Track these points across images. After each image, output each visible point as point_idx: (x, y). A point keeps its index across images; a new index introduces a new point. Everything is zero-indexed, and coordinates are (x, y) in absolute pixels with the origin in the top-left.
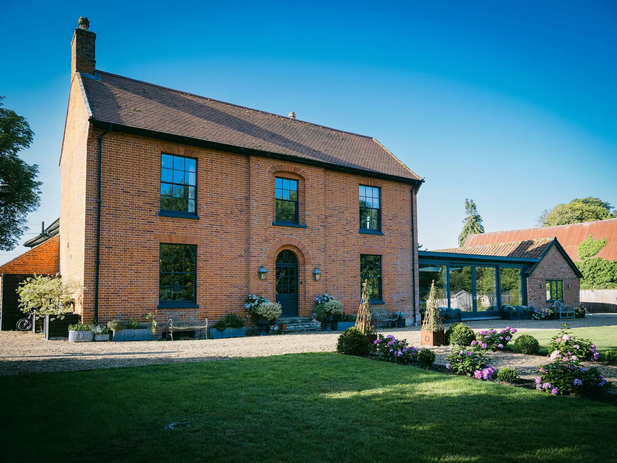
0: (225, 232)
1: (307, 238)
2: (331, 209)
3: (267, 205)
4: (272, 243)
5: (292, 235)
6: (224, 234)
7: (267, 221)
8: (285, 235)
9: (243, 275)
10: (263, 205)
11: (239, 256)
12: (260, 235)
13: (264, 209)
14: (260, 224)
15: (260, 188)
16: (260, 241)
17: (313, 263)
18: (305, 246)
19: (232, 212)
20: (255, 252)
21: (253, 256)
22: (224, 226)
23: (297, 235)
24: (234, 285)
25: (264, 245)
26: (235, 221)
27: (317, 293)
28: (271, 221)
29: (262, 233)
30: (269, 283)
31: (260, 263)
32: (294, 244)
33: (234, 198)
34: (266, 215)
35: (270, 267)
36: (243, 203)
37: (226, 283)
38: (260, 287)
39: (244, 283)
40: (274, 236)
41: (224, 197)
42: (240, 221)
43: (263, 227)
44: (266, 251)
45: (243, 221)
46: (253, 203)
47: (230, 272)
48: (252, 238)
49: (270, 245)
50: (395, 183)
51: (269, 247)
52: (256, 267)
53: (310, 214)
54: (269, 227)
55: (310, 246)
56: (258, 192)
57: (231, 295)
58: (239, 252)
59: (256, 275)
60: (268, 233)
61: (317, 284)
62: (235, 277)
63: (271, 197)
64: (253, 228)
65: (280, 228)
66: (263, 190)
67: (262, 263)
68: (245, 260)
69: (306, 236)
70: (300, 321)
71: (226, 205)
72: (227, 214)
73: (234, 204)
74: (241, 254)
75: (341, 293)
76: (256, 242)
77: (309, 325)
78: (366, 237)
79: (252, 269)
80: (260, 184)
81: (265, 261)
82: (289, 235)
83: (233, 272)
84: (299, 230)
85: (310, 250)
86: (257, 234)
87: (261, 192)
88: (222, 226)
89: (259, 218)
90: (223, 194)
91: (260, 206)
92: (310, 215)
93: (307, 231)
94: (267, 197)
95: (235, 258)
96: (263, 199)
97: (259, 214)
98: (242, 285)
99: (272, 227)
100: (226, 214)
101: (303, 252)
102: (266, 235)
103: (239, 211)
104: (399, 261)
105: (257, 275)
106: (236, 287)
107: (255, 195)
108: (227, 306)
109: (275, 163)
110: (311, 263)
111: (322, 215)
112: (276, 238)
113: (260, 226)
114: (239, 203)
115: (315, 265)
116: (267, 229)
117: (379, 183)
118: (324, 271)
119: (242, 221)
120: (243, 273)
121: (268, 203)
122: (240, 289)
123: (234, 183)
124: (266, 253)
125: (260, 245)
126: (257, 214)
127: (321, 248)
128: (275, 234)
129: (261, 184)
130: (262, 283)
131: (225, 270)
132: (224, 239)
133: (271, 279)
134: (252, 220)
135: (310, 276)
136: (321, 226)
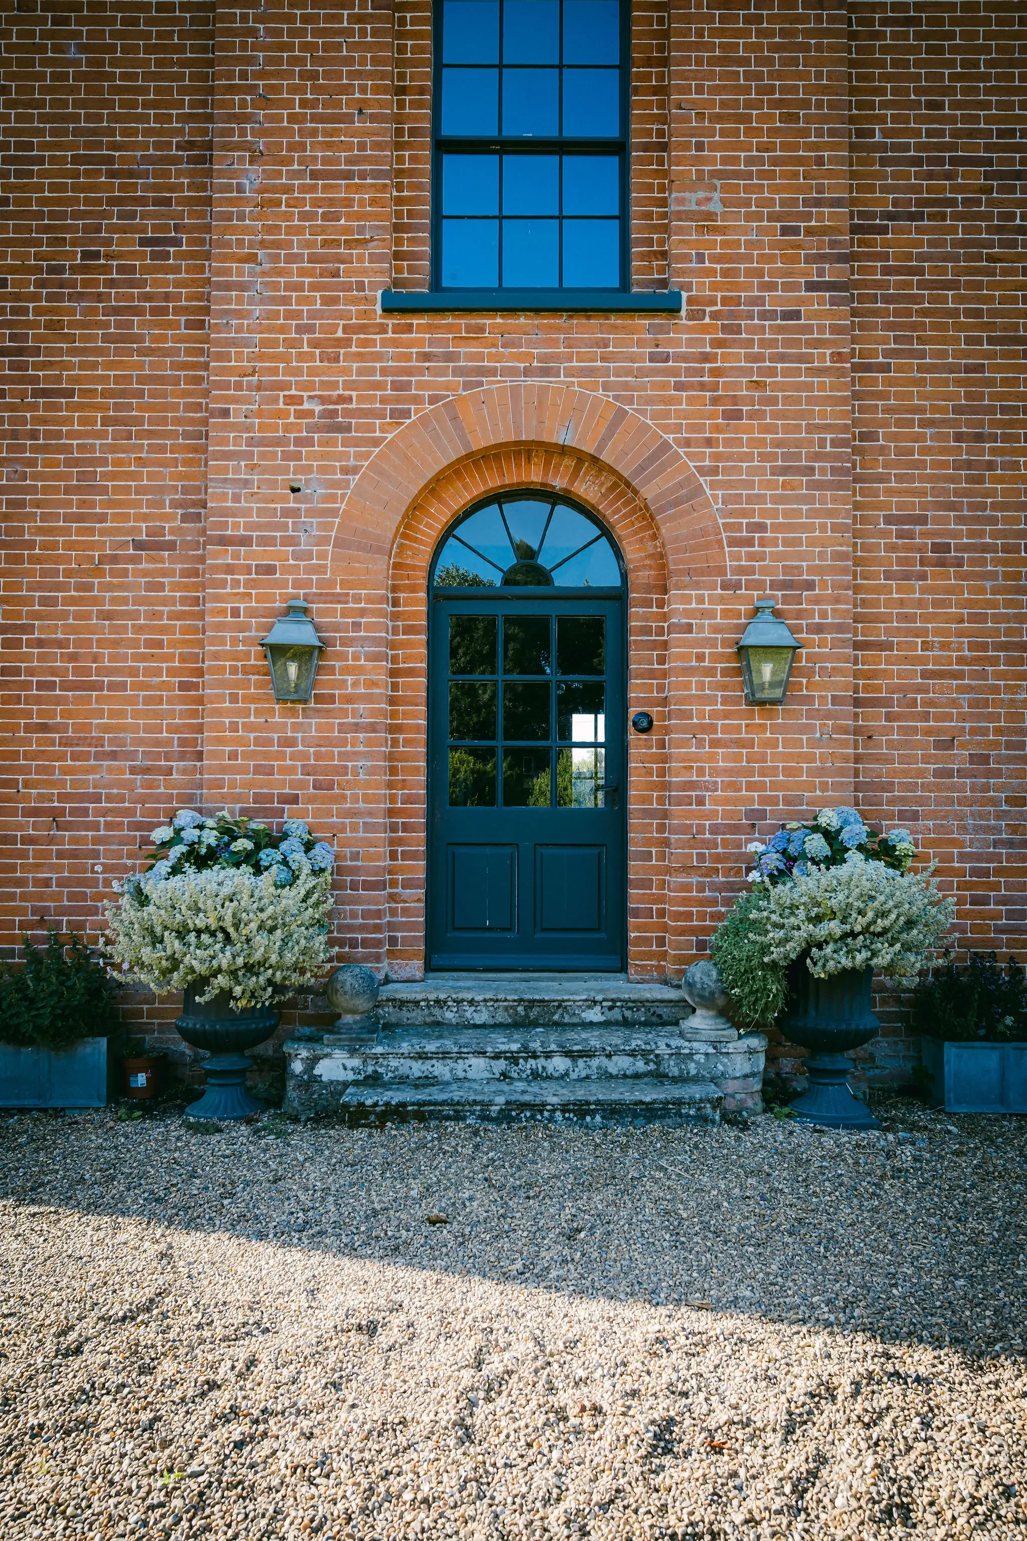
0: (44, 393)
1: (679, 387)
2: (917, 162)
3: (348, 175)
4: (376, 442)
5: (546, 372)
6: (34, 407)
7: (347, 287)
8: (492, 372)
9: (171, 672)
10: (314, 175)
11: (137, 546)
12: (286, 386)
13: (316, 203)
14: (290, 315)
15: (293, 61)
16: (287, 428)
17: (741, 570)
18: (666, 446)
19: (96, 255)
20: (247, 512)
21: (224, 541)
22: (37, 352)
23: (591, 372)
24: (100, 742)
25: (312, 456)
26: (116, 311)
27: (774, 801)
28: (373, 286)
29: (298, 372)
30: (357, 727)
31: (284, 584)
32: (562, 437)
33: (110, 160)
34: (336, 243)
35: (363, 613)
36: (179, 188)
37: (44, 728)
38: (281, 756)
39: (171, 729)
40: (396, 386)
41: (40, 160)
42: (155, 311)
43: (310, 329)
44: (332, 498)
45: (178, 311)
46: (233, 174)
47: (73, 657)
48: (225, 413)
49: (359, 456)
51: (355, 470)
52: (251, 613)
53: (716, 207)
54: (362, 329)
55: (709, 442)
56: (277, 89)
57: (74, 812)
58: (145, 518)
59: (246, 671)
60: (346, 371)
61: (775, 729)
62: (112, 686)
63: (373, 118)
64: (233, 343)
65: (450, 328)
66: (314, 76)
67: (297, 584)
68: (185, 573)
69: (675, 372)
70: (594, 1015)
71: (52, 215)
72: (60, 270)
73: (112, 201)
74: (161, 531)
76: (250, 442)
77: (645, 1054)
79: (220, 627)
80: (293, 33)
81: (321, 569)
82: (527, 372)
83: (95, 658)
84: (615, 329)
85: (714, 471)
86: (259, 387)
87: (293, 89)
88: (20, 352)
89: (280, 273)
90: (30, 146)
91: (288, 189)
92: (710, 216)
93: (684, 336)
94: (349, 118)
95: (114, 559)
96: (314, 133)
97: (277, 244)
98: (158, 743)
99: (383, 329)
100: (52, 270)
101: (649, 492)
102: (334, 385)
103: (144, 242)
105: (256, 671)
106: (113, 756)
107: (247, 118)
108: (47, 883)
110: (721, 571)
111: (818, 203)
112: (417, 400)
113: (283, 329)
114: (146, 188)
115: (760, 585)
116: (339, 343)
118: (840, 628)
119: (164, 311)
120: (170, 658)
121: (349, 161)
122: (146, 770)
123: (114, 63)
124: (334, 512)
125: (287, 456)
126: (263, 244)
127: (817, 457)
128: (409, 372)
129: (302, 33)
130: (296, 727)
131: (40, 643)
132: (34, 435)
133: (369, 698)
134: (228, 287)
135: (711, 672)
136: (811, 286)
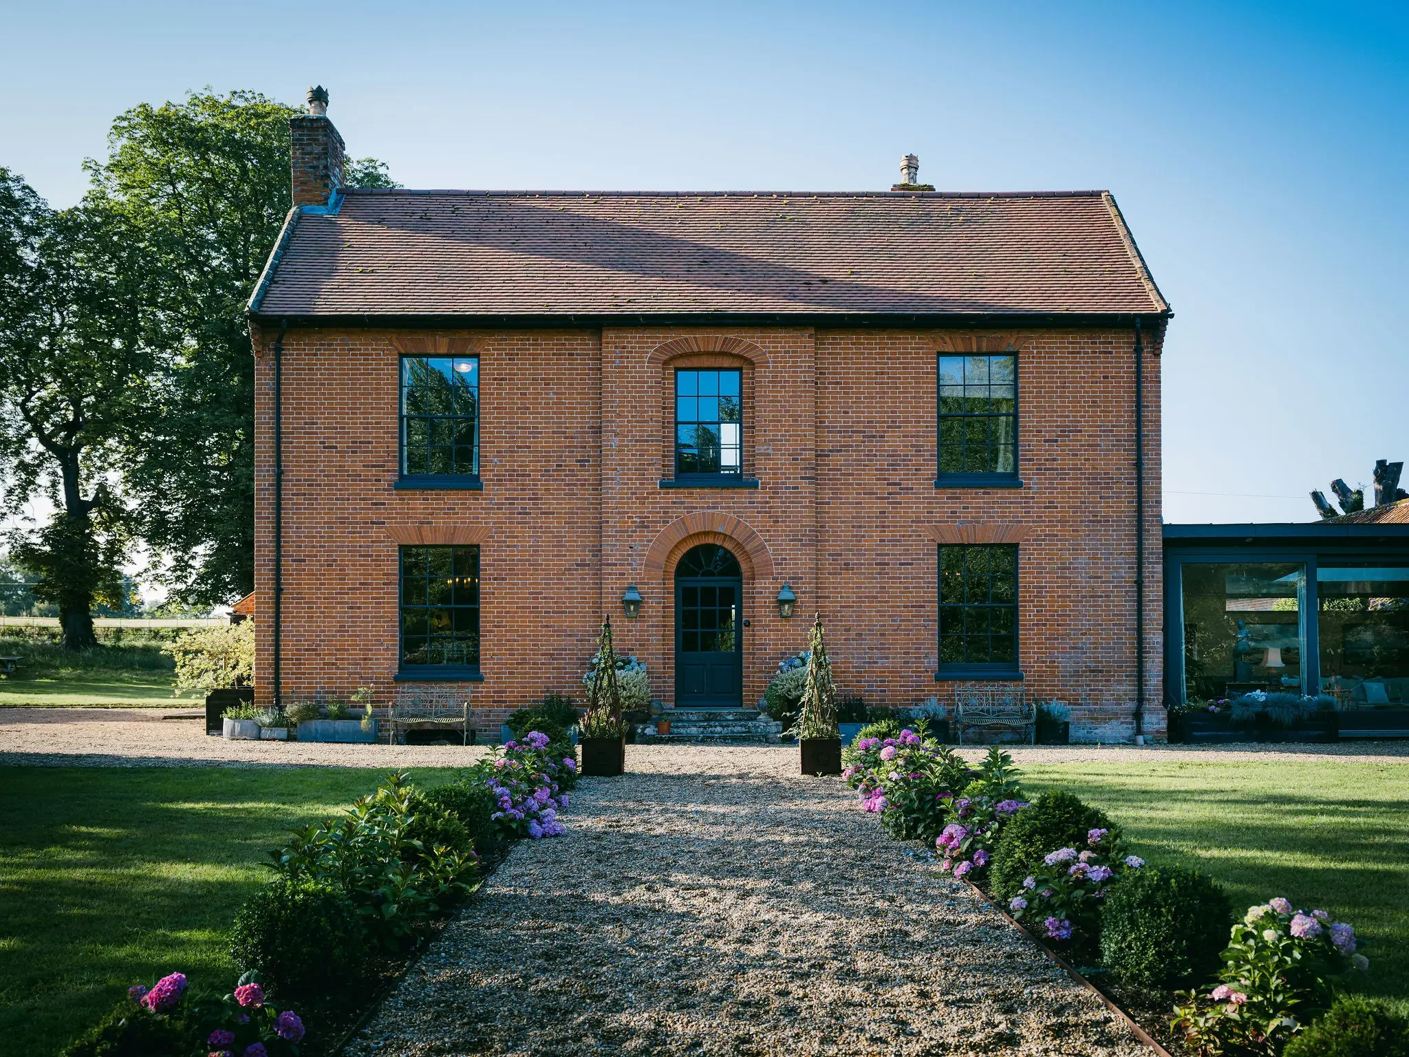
0: (545, 513)
1: (758, 512)
2: (840, 432)
3: (647, 441)
4: (658, 531)
5: (714, 508)
6: (541, 518)
7: (647, 479)
8: (696, 508)
9: (589, 607)
10: (636, 441)
11: (577, 565)
12: (628, 513)
13: (637, 450)
14: (628, 489)
15: (628, 402)
16: (629, 527)
17: (779, 574)
18: (754, 532)
19: (561, 466)
20: (615, 555)
21: (608, 565)
22: (542, 499)
23: (729, 508)
24: (566, 631)
25: (636, 536)
26: (568, 485)
27: (789, 649)
28: (656, 479)
29: (631, 508)
30: (652, 626)
31: (628, 579)
32: (720, 530)
33: (565, 433)
34: (644, 464)
35: (654, 588)
36: (589, 442)
37: (547, 626)
38: (628, 636)
39: (589, 626)
40: (664, 513)
41: (541, 433)
42: (581, 485)
43: (635, 493)
44: (643, 550)
45: (589, 485)
46: (608, 441)
47: (556, 603)
48: (608, 522)
49: (652, 536)
50: (1068, 333)
51: (651, 541)
52: (617, 588)
53: (770, 451)
54: (653, 493)
55: (768, 531)
56: (624, 412)
57: (558, 654)
58: (580, 556)
59: (616, 607)
60: (648, 508)
61: (790, 626)
62: (570, 612)
63: (656, 421)
64: (610, 498)
65: (682, 493)
66: (636, 407)
67: (632, 579)
68: (594, 574)
69: (757, 508)
70: (730, 717)
71: (545, 452)
72: (549, 471)
73: (566, 447)
74: (585, 560)
75: (872, 649)
76: (616, 532)
77: (745, 726)
78: (959, 498)
79: (607, 593)
80: (628, 392)
81: (640, 574)
82: (708, 508)
83: (564, 603)
84: (737, 493)
85: (770, 540)
86: (619, 513)
87: (629, 412)
88: (536, 499)
89: (625, 474)
90: (537, 428)
91: (627, 446)
92: (769, 455)
93: (759, 496)
94: (647, 422)
95: (570, 570)
96: (636, 427)
97: (624, 465)
98: (585, 631)
99: (660, 493)
100: (546, 471)
101: (748, 548)
102: (644, 513)
103: (577, 461)
104: (1083, 559)
105: (619, 607)
106: (570, 636)
107: (613, 422)
108: (549, 678)
109: (667, 338)
110: (772, 574)
111: (804, 450)
112: (672, 517)
113: (627, 494)
114: (578, 442)
115: (785, 578)
116: (644, 498)
117: (1010, 340)
118: (811, 592)
119: (584, 485)
120: (589, 603)
121: (648, 436)
122: (582, 640)
123: (566, 399)
124: (644, 555)
125: (628, 536)
126: (619, 465)
127: (803, 536)
128: (669, 508)
129: (631, 392)
130: (633, 626)
131: (545, 598)
132: (541, 527)
133: (656, 616)
134: (608, 479)
135: (769, 607)
136: (802, 478)
